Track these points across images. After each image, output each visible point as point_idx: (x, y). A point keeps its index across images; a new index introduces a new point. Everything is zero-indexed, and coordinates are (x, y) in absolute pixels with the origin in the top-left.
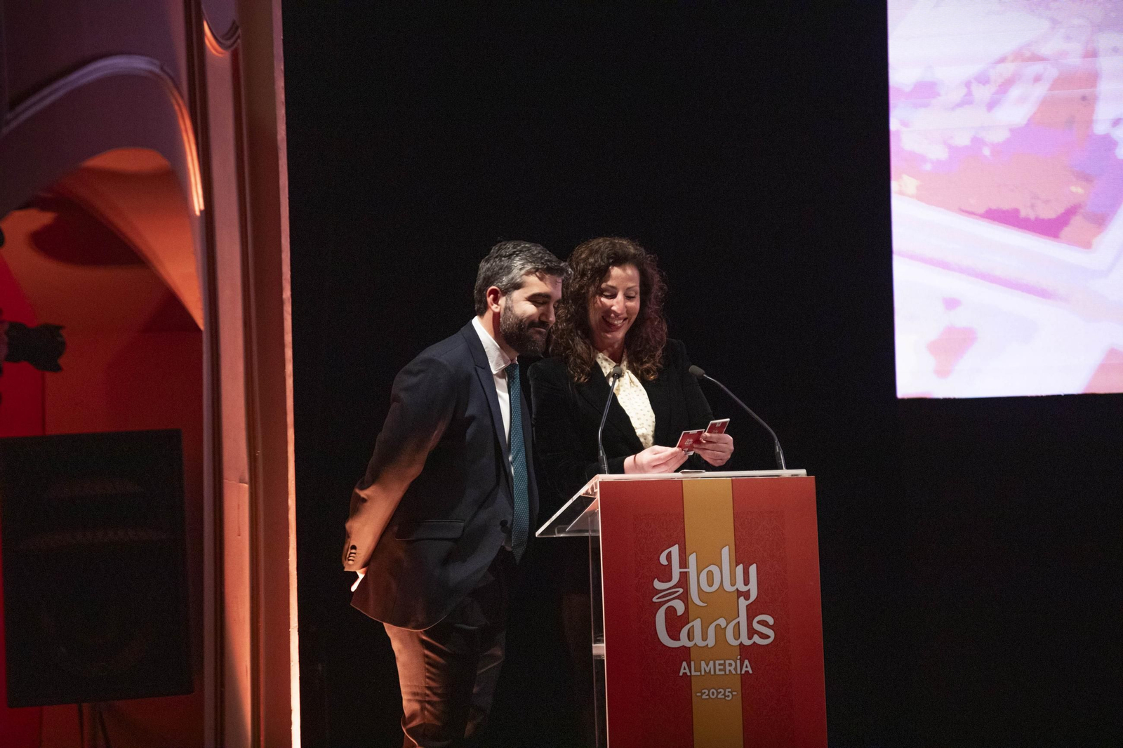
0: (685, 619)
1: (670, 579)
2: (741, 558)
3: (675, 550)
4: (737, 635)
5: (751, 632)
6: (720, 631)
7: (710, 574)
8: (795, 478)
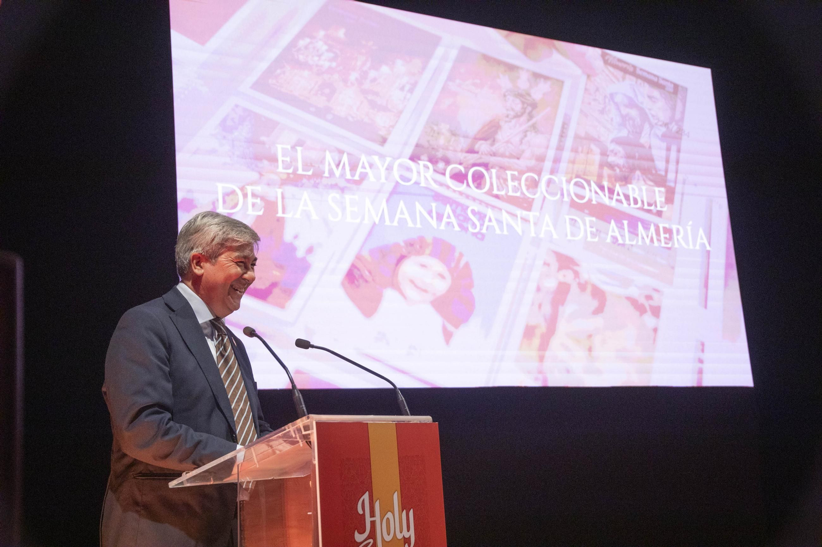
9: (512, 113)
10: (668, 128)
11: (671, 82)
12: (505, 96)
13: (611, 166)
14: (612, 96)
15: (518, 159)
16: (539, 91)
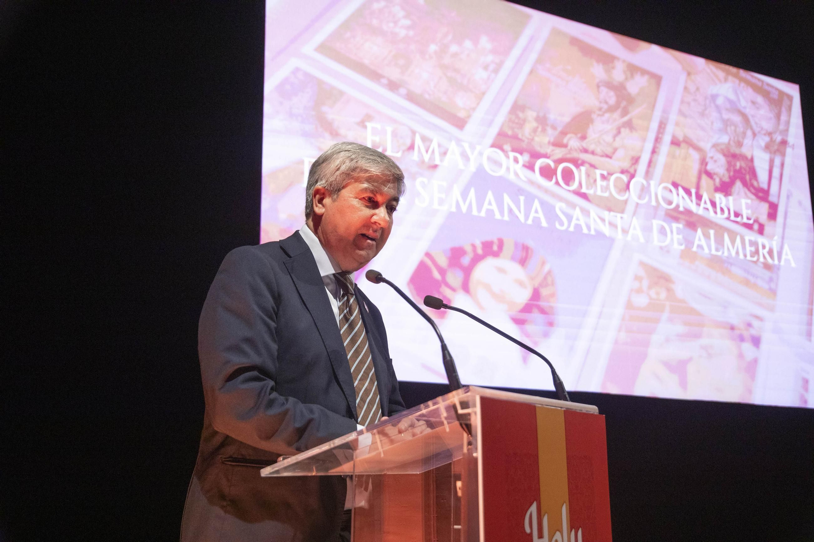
9: (605, 107)
10: (771, 139)
11: (777, 89)
12: (598, 87)
13: (710, 175)
14: (714, 97)
15: (610, 157)
16: (636, 85)
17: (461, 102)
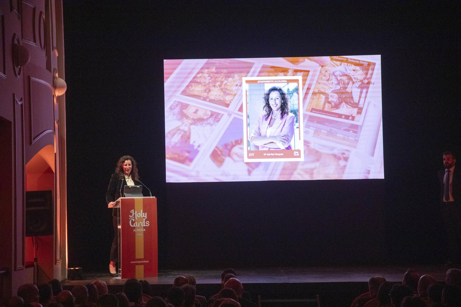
0: (135, 222)
1: (132, 215)
2: (144, 212)
3: (133, 210)
4: (143, 225)
5: (146, 224)
6: (140, 224)
7: (139, 214)
8: (153, 198)
10: (362, 82)
14: (334, 73)
17: (228, 98)
